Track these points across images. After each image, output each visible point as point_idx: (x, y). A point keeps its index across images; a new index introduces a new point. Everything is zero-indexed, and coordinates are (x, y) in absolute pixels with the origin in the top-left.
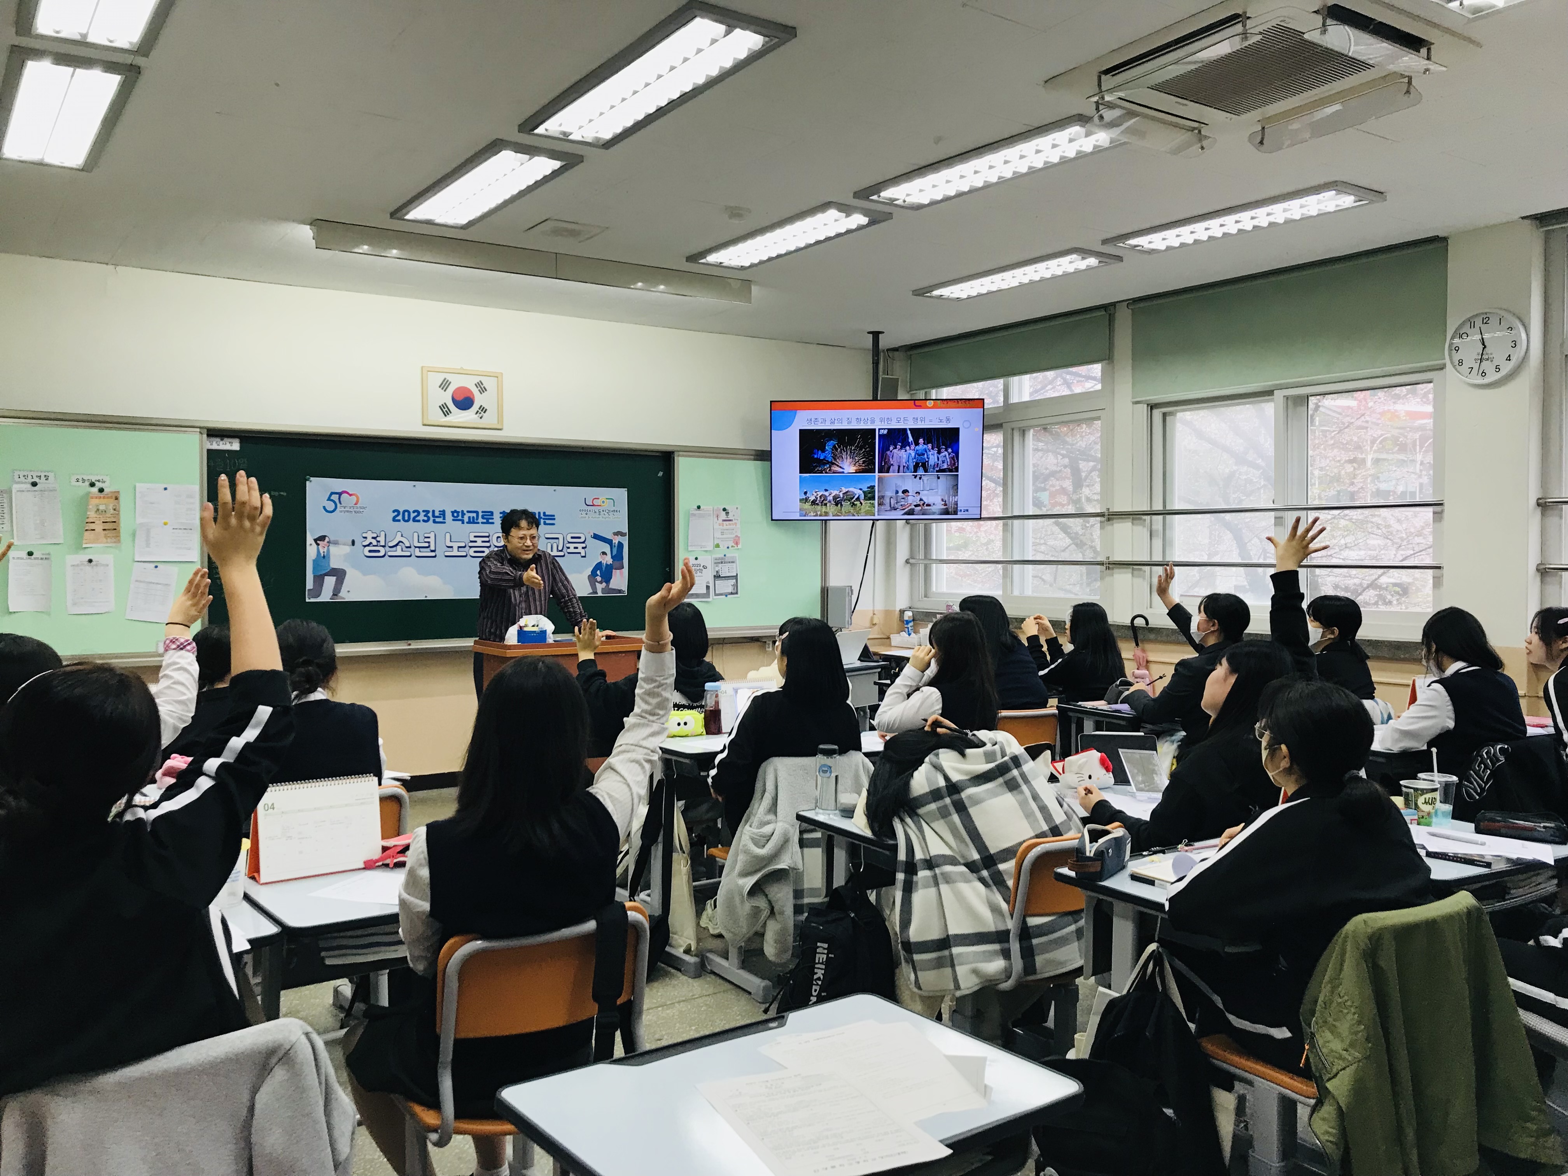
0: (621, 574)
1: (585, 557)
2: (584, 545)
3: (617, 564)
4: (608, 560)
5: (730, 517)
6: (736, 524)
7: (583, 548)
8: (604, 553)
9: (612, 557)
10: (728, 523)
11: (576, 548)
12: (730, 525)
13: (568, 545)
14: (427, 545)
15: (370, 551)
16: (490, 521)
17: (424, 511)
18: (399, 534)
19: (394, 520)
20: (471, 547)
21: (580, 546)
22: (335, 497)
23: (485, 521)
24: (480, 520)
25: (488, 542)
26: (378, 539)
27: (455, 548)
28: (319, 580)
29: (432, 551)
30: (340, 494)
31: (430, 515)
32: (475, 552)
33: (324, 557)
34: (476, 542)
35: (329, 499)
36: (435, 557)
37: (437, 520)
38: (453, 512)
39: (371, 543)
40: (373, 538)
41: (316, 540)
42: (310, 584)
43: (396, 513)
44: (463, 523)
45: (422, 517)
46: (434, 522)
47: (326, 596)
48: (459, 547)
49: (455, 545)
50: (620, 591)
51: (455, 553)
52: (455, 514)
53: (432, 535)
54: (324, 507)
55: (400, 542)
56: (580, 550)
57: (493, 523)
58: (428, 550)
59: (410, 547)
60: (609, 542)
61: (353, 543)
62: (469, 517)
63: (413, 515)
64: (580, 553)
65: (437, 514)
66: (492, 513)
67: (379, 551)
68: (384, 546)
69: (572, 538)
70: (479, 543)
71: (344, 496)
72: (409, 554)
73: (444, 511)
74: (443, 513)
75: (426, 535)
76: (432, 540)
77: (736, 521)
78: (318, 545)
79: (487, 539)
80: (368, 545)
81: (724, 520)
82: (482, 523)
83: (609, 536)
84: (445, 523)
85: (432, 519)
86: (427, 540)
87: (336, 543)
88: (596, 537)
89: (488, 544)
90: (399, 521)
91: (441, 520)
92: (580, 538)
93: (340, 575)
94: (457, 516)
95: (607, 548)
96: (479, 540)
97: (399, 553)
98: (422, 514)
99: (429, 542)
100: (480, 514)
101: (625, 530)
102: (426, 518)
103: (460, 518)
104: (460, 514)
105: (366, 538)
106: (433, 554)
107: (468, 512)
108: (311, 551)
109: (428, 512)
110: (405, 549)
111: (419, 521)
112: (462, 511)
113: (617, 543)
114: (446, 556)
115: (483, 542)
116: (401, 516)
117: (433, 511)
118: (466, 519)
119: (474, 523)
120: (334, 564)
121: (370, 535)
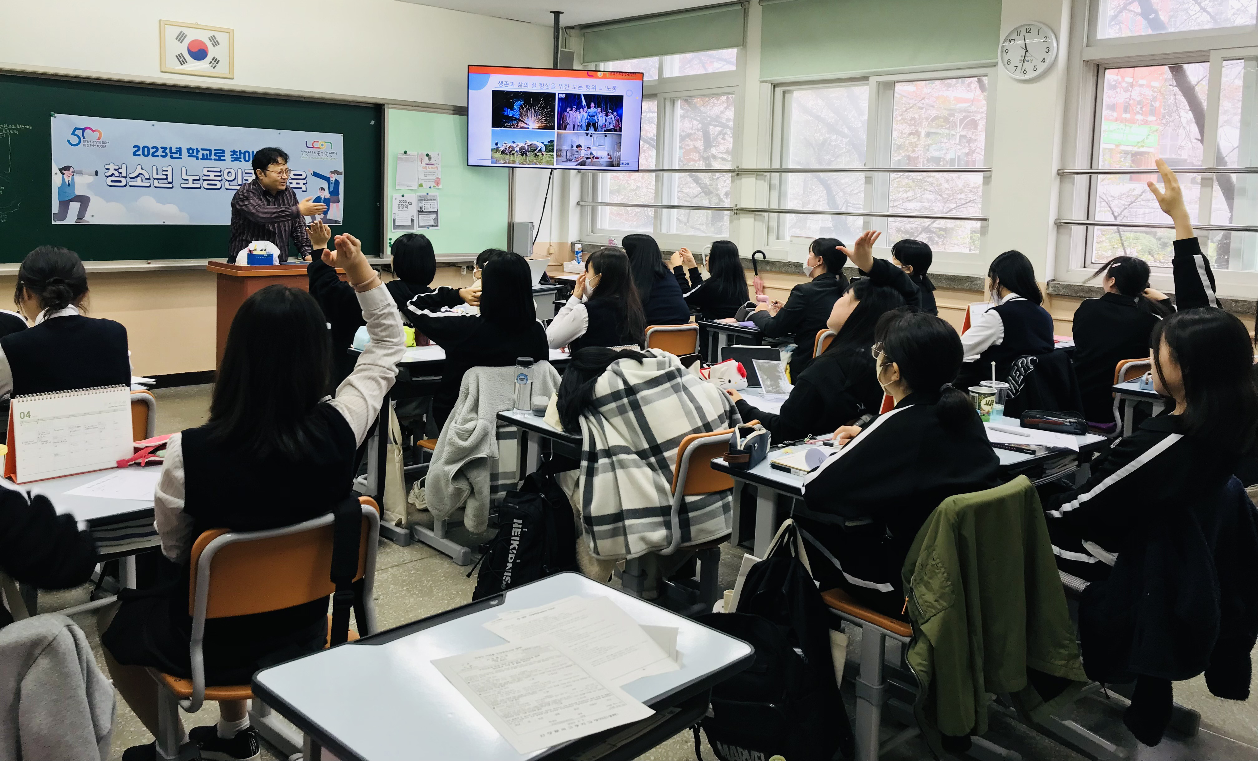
0: (338, 207)
1: (306, 191)
2: (305, 181)
3: (334, 197)
4: (326, 194)
5: (432, 162)
6: (437, 167)
7: (304, 184)
8: (323, 189)
9: (330, 192)
10: (430, 166)
11: (298, 184)
12: (432, 168)
13: (291, 181)
14: (165, 177)
15: (112, 181)
16: (222, 158)
17: (162, 148)
18: (139, 167)
19: (135, 154)
20: (204, 180)
21: (302, 182)
22: (79, 132)
23: (217, 158)
24: (213, 157)
25: (220, 176)
26: (120, 171)
27: (191, 181)
28: (64, 205)
29: (169, 183)
30: (84, 130)
31: (168, 151)
32: (208, 184)
33: (69, 185)
34: (209, 176)
35: (73, 134)
36: (172, 188)
37: (174, 156)
38: (188, 150)
39: (113, 174)
40: (115, 170)
41: (61, 170)
42: (55, 208)
43: (136, 149)
44: (197, 159)
45: (160, 153)
46: (172, 157)
47: (71, 219)
48: (194, 180)
49: (191, 179)
50: (336, 222)
51: (190, 185)
52: (191, 151)
53: (169, 169)
54: (69, 141)
55: (140, 174)
56: (301, 185)
57: (224, 160)
58: (166, 181)
59: (149, 179)
60: (327, 179)
61: (96, 173)
62: (203, 155)
63: (152, 151)
64: (301, 188)
65: (174, 150)
66: (223, 151)
67: (120, 181)
68: (125, 177)
69: (294, 175)
70: (212, 177)
71: (87, 131)
72: (148, 185)
73: (180, 148)
74: (179, 150)
75: (164, 169)
76: (169, 173)
77: (437, 165)
78: (63, 174)
79: (219, 174)
80: (111, 176)
81: (427, 164)
82: (215, 160)
83: (327, 175)
84: (181, 158)
85: (169, 154)
86: (164, 173)
87: (80, 173)
88: (316, 175)
89: (220, 178)
90: (139, 155)
91: (177, 156)
92: (301, 175)
93: (84, 201)
94: (192, 152)
95: (325, 184)
96: (212, 174)
97: (139, 183)
98: (160, 150)
99: (167, 175)
100: (213, 152)
101: (341, 169)
102: (164, 154)
103: (195, 154)
104: (195, 151)
105: (108, 169)
106: (170, 185)
107: (202, 149)
108: (57, 180)
109: (166, 148)
110: (144, 180)
111: (158, 156)
112: (197, 149)
113: (334, 180)
114: (182, 188)
115: (215, 176)
116: (140, 151)
117: (171, 148)
118: (200, 156)
119: (207, 159)
120: (78, 192)
121: (112, 167)
